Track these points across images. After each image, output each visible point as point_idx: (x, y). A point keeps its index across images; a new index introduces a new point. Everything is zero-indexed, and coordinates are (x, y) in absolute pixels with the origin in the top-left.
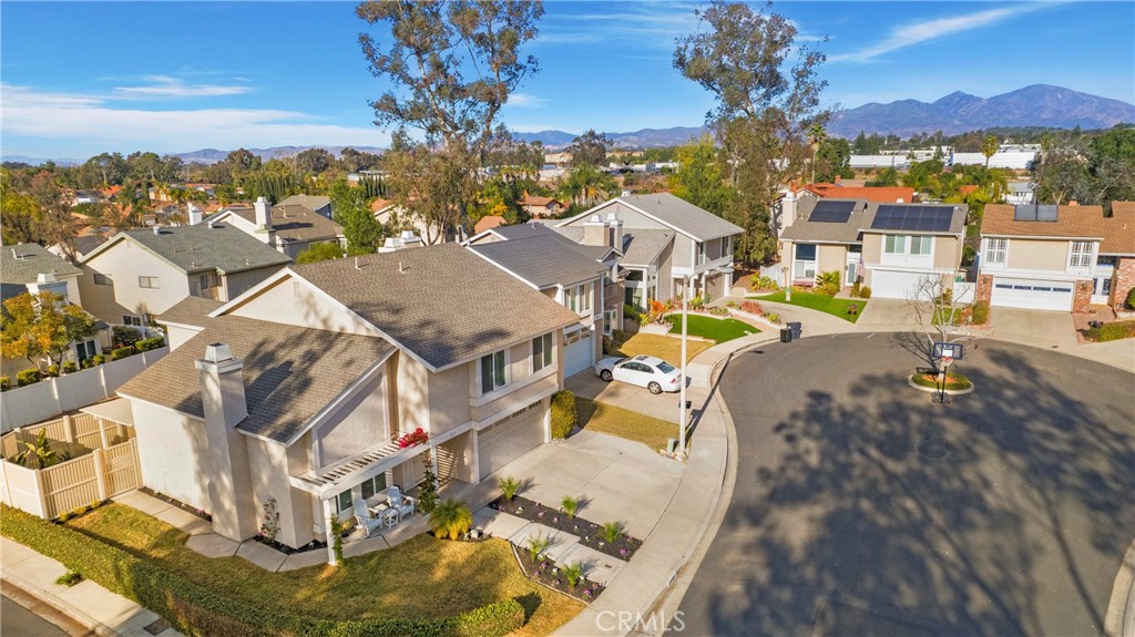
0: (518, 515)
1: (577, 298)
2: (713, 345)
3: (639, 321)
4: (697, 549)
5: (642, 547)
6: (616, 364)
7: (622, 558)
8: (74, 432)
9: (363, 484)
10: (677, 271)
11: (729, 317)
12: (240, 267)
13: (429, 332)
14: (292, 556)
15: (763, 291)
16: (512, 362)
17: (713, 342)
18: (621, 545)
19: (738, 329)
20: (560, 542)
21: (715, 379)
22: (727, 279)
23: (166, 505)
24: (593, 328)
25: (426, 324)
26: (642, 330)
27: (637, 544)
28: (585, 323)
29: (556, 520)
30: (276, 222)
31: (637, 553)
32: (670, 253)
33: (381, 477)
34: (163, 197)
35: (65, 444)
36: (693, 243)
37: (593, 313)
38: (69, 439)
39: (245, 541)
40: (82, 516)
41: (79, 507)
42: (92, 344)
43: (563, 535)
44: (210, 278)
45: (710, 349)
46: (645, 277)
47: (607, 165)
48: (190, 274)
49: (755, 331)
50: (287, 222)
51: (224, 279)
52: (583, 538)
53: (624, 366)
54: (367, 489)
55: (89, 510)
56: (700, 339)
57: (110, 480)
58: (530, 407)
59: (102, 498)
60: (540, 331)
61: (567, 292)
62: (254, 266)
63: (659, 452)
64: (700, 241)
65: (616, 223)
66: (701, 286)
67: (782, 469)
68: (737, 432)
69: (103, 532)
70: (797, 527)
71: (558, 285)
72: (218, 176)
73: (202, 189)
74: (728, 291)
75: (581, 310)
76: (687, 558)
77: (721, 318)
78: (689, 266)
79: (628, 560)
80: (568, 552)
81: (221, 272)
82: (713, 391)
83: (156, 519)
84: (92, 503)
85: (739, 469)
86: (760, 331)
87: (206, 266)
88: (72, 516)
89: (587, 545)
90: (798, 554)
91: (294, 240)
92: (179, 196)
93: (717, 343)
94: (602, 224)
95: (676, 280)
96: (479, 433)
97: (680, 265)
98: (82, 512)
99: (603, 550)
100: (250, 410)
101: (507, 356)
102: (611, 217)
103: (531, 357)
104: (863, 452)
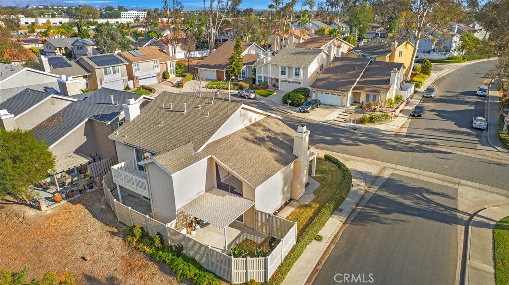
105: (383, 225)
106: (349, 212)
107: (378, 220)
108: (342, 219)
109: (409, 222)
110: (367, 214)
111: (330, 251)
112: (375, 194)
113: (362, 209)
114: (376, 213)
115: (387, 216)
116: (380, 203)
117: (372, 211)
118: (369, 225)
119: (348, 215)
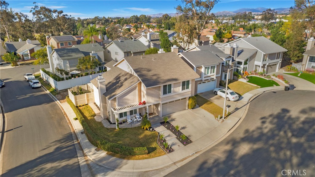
0: (165, 127)
1: (210, 70)
2: (259, 88)
3: (238, 77)
4: (206, 148)
5: (192, 143)
6: (219, 90)
7: (184, 145)
8: (88, 88)
9: (130, 111)
10: (256, 63)
11: (271, 79)
12: (137, 51)
13: (155, 77)
14: (111, 125)
15: (291, 72)
16: (174, 87)
17: (260, 87)
18: (186, 141)
19: (272, 83)
20: (172, 136)
21: (252, 99)
22: (278, 66)
23: (96, 107)
24: (215, 79)
25: (155, 75)
26: (239, 80)
27: (191, 142)
28: (212, 77)
29: (173, 130)
30: (152, 39)
31: (189, 144)
32: (255, 57)
33: (136, 110)
34: (145, 27)
35: (86, 90)
36: (263, 54)
37: (215, 74)
38: (87, 89)
39: (104, 119)
40: (82, 106)
41: (81, 105)
42: (102, 67)
43: (174, 135)
44: (129, 54)
45: (257, 89)
46: (243, 63)
47: (276, 20)
48: (125, 53)
49: (277, 85)
50: (156, 39)
51: (133, 54)
52: (177, 137)
53: (221, 91)
54: (131, 112)
55: (83, 105)
56: (256, 85)
57: (88, 100)
58: (182, 99)
59: (86, 103)
60: (185, 79)
61: (206, 68)
62: (140, 51)
63: (216, 118)
64: (265, 54)
65: (236, 46)
66: (265, 68)
67: (253, 131)
68: (245, 117)
69: (82, 111)
70: (244, 149)
71: (203, 66)
72: (159, 21)
73: (154, 25)
74: (277, 70)
75: (211, 73)
76: (201, 150)
77: (267, 79)
78: (260, 62)
79: (185, 145)
80: (171, 139)
81: (132, 52)
82: (247, 104)
83: (93, 110)
84: (84, 104)
85: (236, 128)
86: (279, 85)
87: (129, 51)
88: (80, 106)
89: (178, 139)
90: (237, 157)
91: (156, 44)
92: (148, 27)
93: (261, 87)
94: (230, 47)
95: (256, 65)
96: (163, 104)
97: (257, 61)
98: (82, 105)
99: (180, 141)
100: (107, 91)
101: (172, 86)
102: (235, 44)
103: (181, 86)
104: (285, 132)
105: (54, 141)
106: (77, 135)
107: (59, 141)
108: (77, 130)
109: (39, 151)
110: (68, 141)
111: (67, 120)
112: (77, 157)
113: (74, 142)
114: (64, 144)
115: (56, 147)
116: (67, 152)
117: (67, 144)
118: (61, 137)
119: (77, 134)
